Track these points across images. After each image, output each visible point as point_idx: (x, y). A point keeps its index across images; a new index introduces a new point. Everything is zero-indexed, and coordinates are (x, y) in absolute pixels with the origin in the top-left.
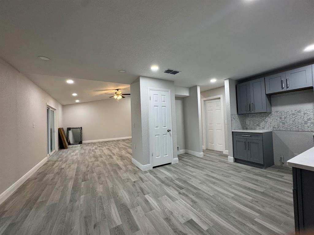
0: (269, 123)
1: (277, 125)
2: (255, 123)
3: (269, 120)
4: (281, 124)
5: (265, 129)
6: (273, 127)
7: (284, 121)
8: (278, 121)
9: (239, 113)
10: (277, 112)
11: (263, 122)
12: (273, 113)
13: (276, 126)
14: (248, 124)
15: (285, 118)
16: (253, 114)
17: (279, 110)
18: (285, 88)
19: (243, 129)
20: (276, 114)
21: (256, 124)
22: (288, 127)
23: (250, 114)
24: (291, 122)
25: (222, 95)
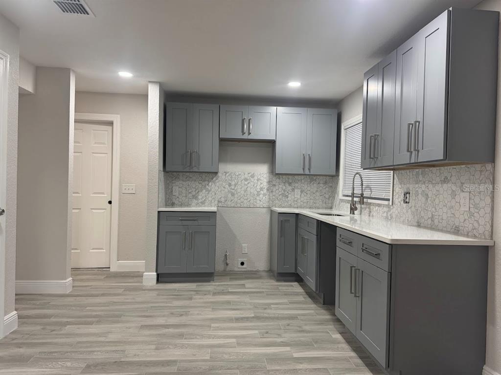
0: (213, 194)
1: (224, 197)
2: (190, 193)
3: (213, 186)
4: (230, 195)
5: (206, 204)
6: (219, 201)
7: (234, 191)
8: (226, 190)
9: (167, 169)
10: (226, 173)
11: (204, 191)
12: (220, 174)
13: (223, 199)
14: (177, 194)
15: (235, 185)
16: (188, 174)
17: (228, 171)
18: (247, 134)
19: (166, 205)
20: (223, 177)
21: (190, 195)
22: (239, 201)
23: (181, 174)
24: (243, 192)
25: (119, 116)
